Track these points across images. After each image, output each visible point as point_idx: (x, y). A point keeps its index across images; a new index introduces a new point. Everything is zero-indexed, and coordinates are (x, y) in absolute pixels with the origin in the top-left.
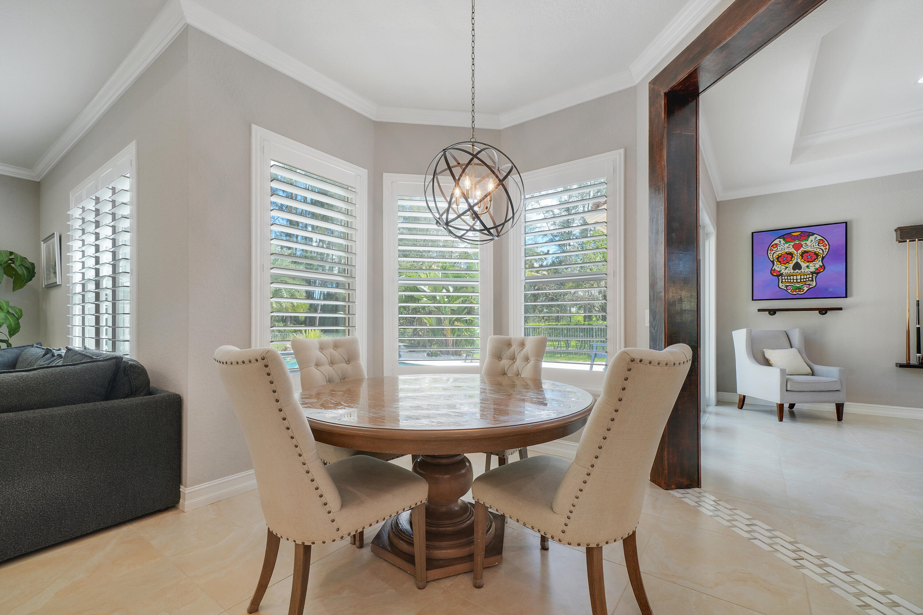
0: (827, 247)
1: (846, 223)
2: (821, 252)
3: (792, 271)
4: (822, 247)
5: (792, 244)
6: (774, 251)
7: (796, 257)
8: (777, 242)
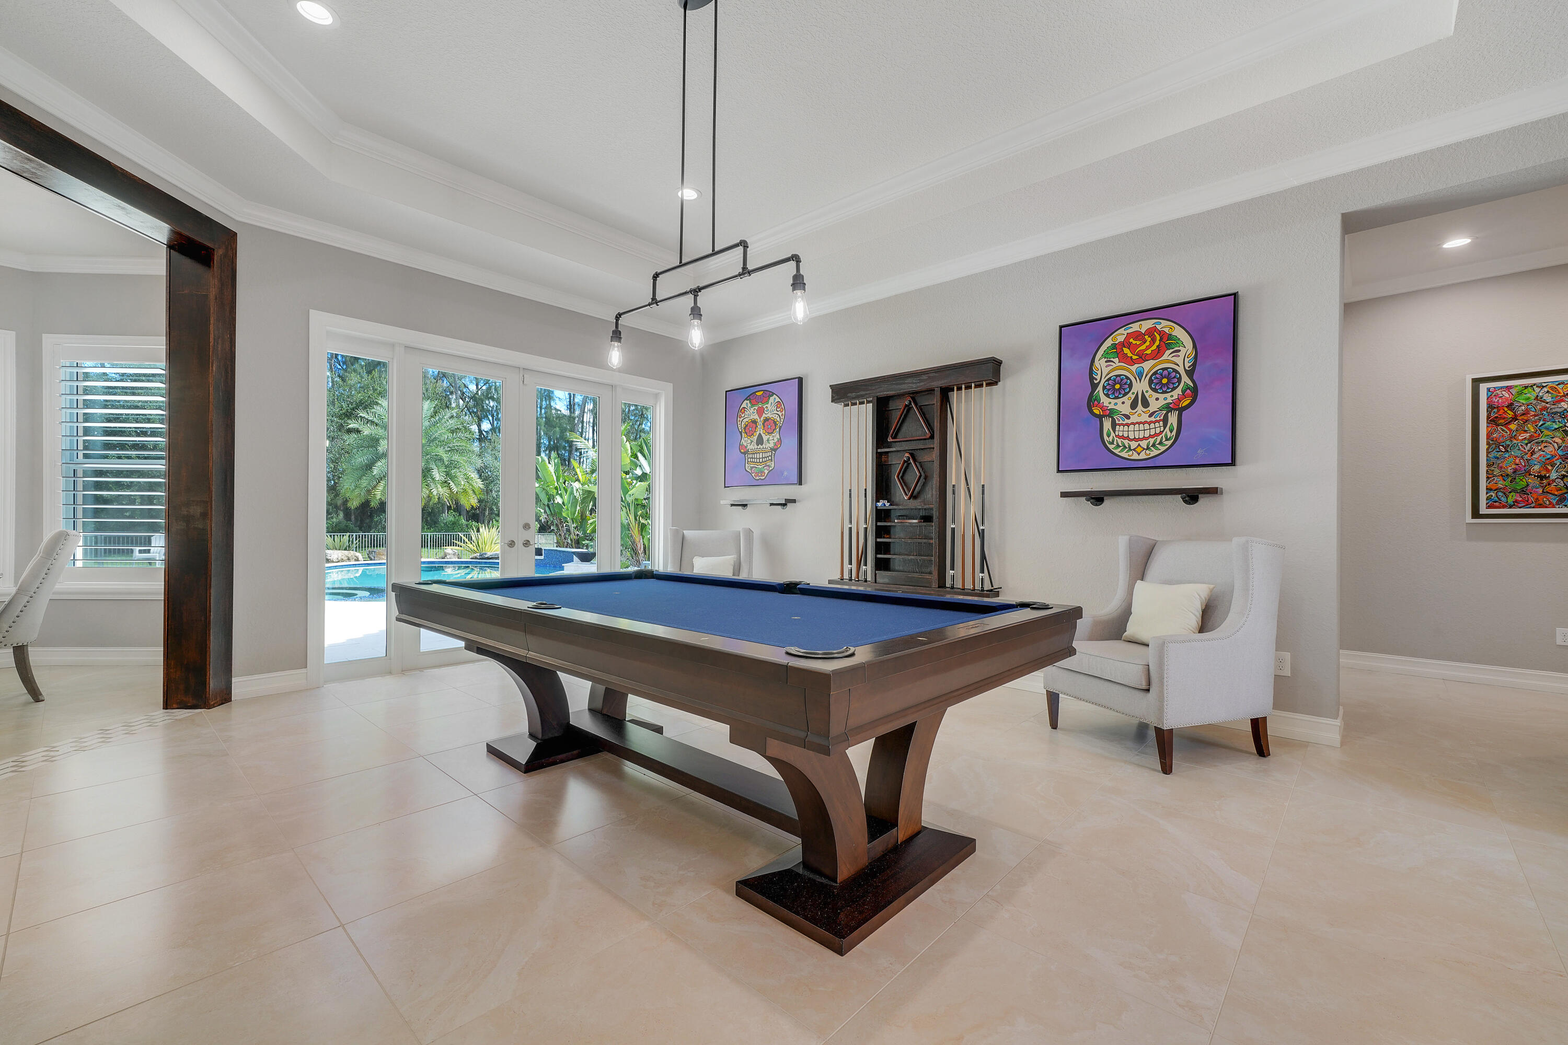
0: (783, 413)
1: (800, 380)
2: (778, 419)
3: (756, 447)
4: (779, 413)
5: (756, 408)
6: (742, 418)
7: (759, 427)
8: (744, 405)
